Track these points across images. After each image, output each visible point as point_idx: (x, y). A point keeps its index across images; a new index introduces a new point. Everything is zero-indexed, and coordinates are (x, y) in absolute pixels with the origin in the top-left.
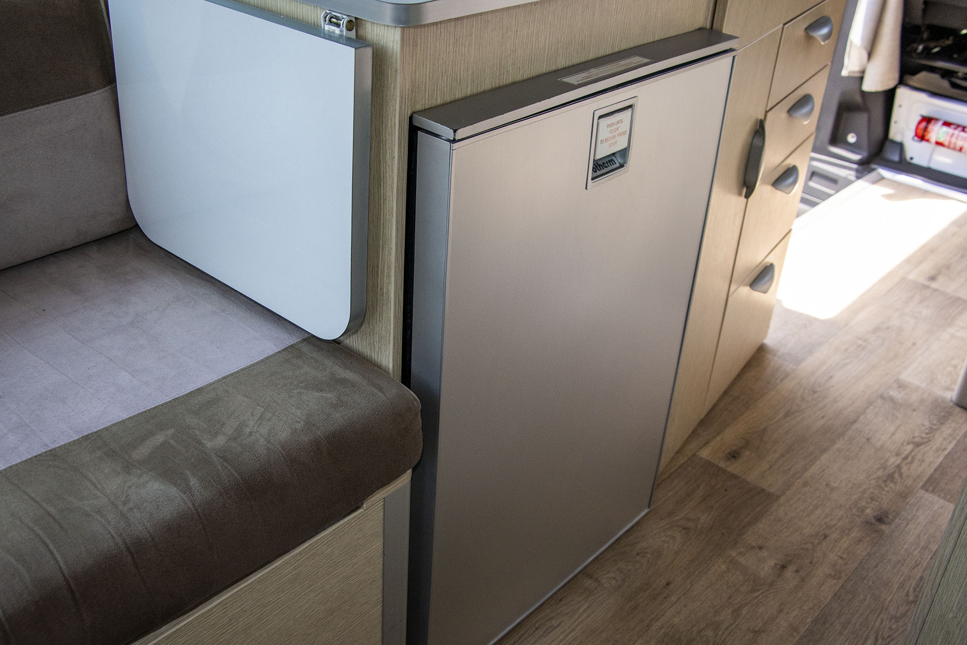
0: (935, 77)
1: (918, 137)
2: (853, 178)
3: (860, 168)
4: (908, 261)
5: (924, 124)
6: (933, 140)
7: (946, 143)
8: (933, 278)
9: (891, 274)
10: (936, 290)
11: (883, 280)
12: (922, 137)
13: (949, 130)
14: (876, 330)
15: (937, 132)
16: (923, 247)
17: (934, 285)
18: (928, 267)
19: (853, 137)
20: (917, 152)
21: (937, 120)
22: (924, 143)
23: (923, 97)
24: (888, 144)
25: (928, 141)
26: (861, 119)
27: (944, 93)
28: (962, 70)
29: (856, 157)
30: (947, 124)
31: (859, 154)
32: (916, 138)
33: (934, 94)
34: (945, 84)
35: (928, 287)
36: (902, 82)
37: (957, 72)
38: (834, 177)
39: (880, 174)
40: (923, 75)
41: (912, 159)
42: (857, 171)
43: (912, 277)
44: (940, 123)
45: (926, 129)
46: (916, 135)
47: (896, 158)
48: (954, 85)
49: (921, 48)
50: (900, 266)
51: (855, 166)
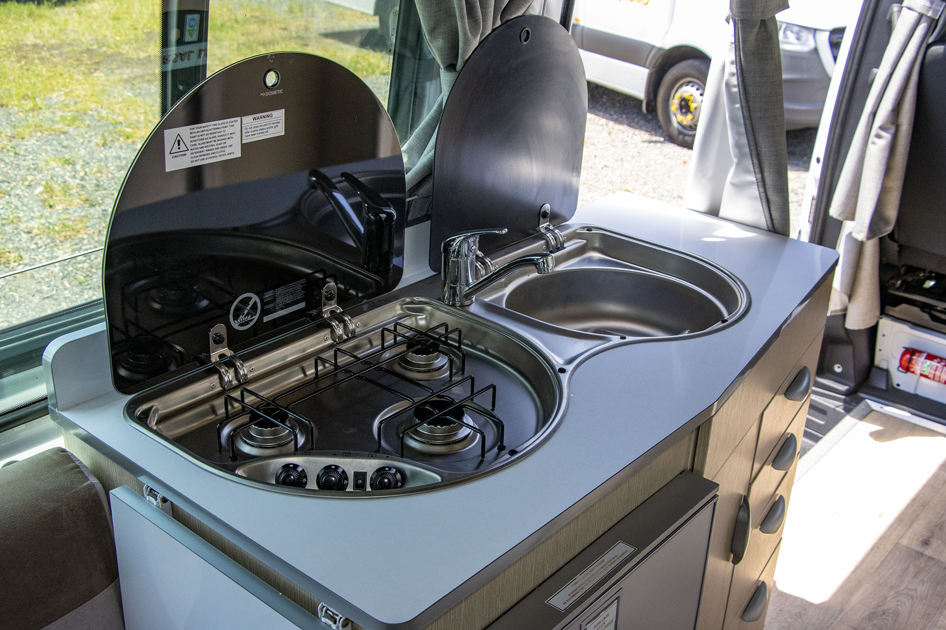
0: (916, 310)
1: (903, 368)
2: (841, 410)
3: (847, 399)
4: (899, 520)
5: (908, 356)
6: (918, 372)
7: (931, 376)
8: (926, 543)
9: (882, 539)
10: (930, 558)
11: (875, 548)
12: (906, 368)
13: (934, 363)
14: (872, 615)
15: (921, 365)
16: (914, 500)
17: (928, 552)
18: (920, 527)
19: (839, 367)
20: (903, 381)
21: (920, 352)
22: (909, 374)
23: (905, 328)
24: (874, 371)
25: (913, 372)
26: (846, 351)
27: (925, 325)
28: (941, 305)
29: (843, 388)
30: (930, 357)
31: (845, 385)
32: (900, 369)
33: (916, 325)
34: (926, 317)
35: (922, 555)
36: (883, 313)
37: (936, 307)
38: (824, 408)
39: (868, 405)
40: (904, 306)
41: (898, 385)
42: (845, 401)
43: (905, 542)
44: (925, 355)
45: (910, 361)
46: (901, 366)
47: (883, 386)
48: (935, 319)
49: (899, 282)
50: (891, 528)
51: (843, 397)
